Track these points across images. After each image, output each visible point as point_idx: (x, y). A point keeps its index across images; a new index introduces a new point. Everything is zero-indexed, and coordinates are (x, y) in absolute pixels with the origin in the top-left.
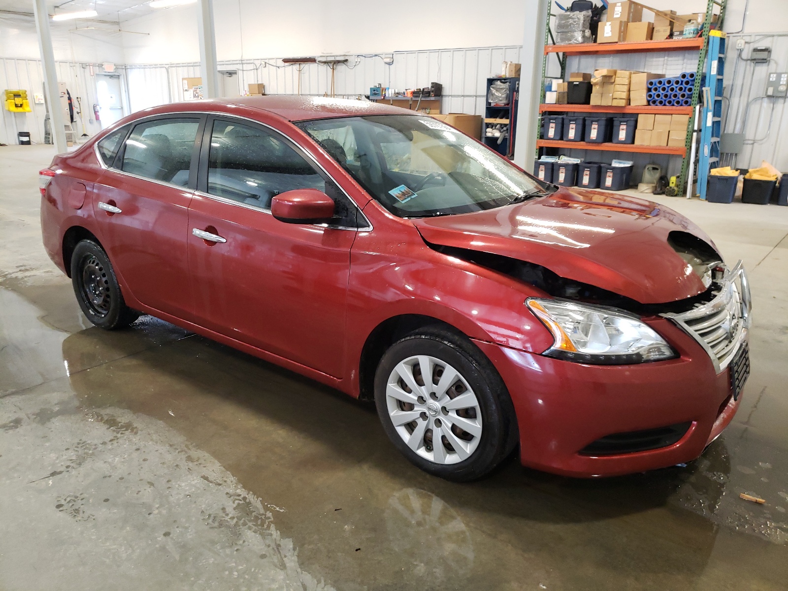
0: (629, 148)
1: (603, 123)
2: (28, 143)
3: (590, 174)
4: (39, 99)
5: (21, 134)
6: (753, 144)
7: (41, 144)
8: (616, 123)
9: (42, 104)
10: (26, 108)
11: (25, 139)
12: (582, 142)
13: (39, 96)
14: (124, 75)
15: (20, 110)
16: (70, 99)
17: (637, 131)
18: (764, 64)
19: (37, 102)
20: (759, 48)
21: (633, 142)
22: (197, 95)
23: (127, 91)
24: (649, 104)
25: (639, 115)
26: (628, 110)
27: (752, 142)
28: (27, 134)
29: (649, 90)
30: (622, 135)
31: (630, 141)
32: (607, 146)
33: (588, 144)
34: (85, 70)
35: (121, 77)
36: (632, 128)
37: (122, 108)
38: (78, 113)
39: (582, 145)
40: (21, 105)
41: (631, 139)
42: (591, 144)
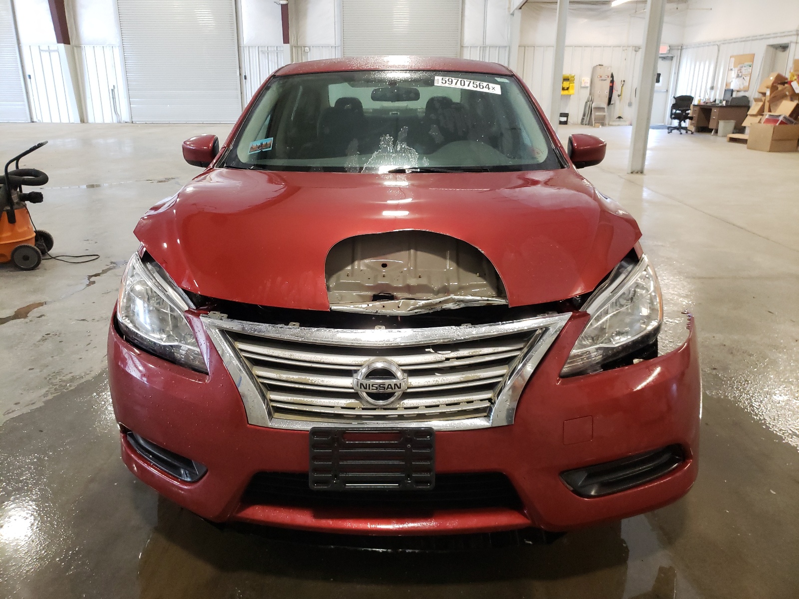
2: (565, 123)
4: (585, 83)
5: (562, 115)
7: (577, 124)
9: (587, 87)
10: (571, 91)
11: (564, 119)
13: (586, 81)
14: (677, 57)
15: (566, 92)
16: (612, 82)
19: (583, 85)
22: (740, 75)
23: (677, 73)
28: (566, 115)
34: (637, 52)
35: (675, 59)
37: (667, 91)
38: (619, 96)
40: (568, 89)
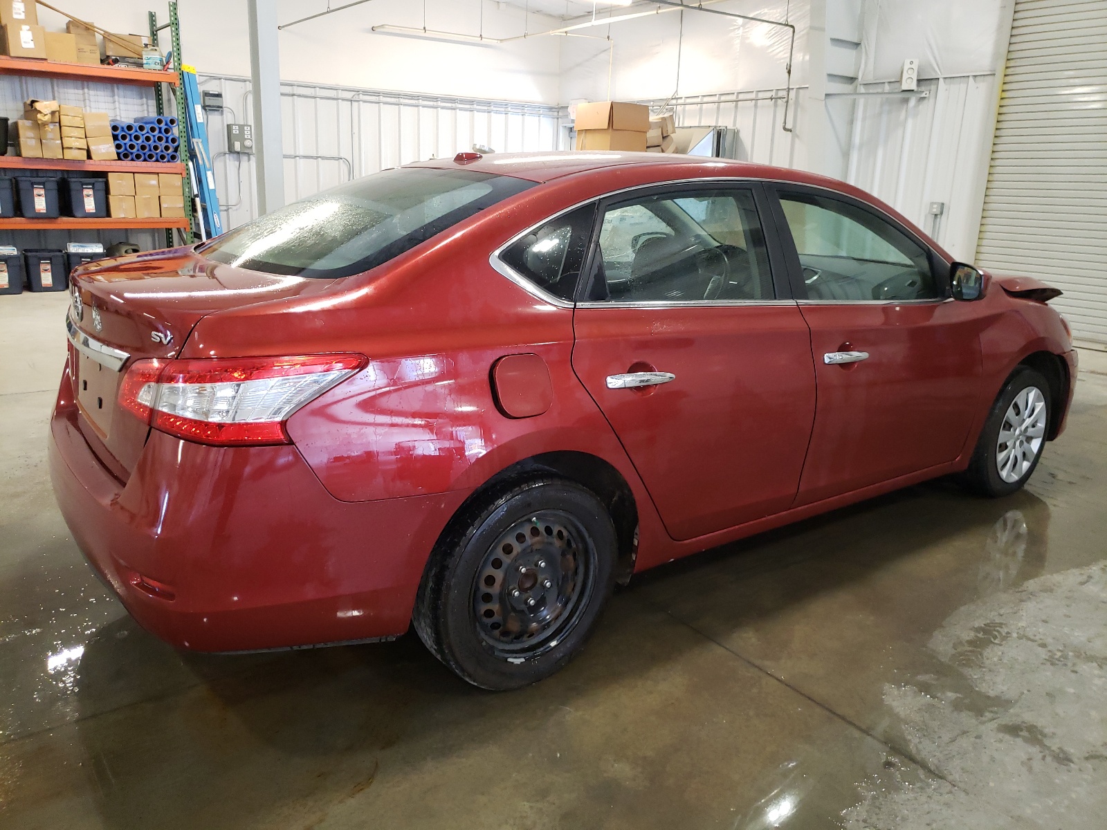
0: (102, 223)
1: (53, 186)
3: (51, 268)
6: (227, 210)
8: (74, 186)
12: (18, 219)
17: (111, 198)
18: (216, 112)
20: (211, 92)
21: (108, 215)
24: (119, 159)
25: (109, 174)
26: (91, 166)
27: (225, 208)
29: (115, 137)
30: (90, 205)
31: (104, 213)
32: (65, 223)
33: (31, 221)
36: (102, 193)
39: (18, 223)
41: (105, 209)
42: (35, 221)
